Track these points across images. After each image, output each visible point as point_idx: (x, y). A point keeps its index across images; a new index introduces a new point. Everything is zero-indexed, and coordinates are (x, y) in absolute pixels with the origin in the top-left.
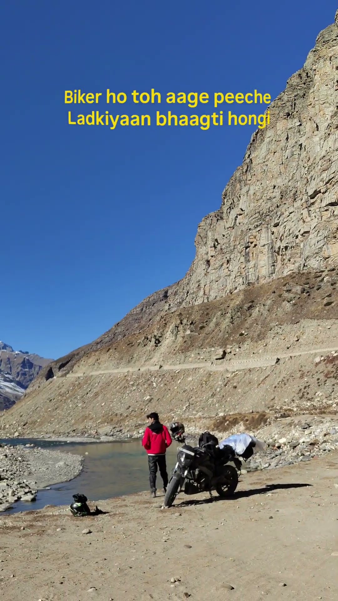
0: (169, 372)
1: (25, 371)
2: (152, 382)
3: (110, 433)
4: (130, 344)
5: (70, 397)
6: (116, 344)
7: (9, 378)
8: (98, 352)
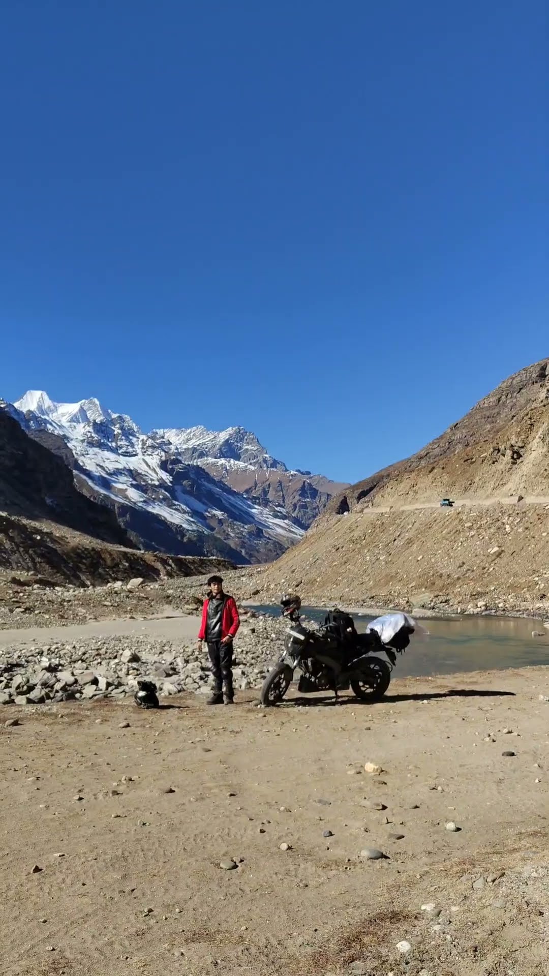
0: (534, 507)
1: (305, 502)
2: (504, 524)
3: (430, 604)
4: (469, 460)
5: (368, 544)
6: (445, 460)
7: (281, 513)
8: (414, 474)
